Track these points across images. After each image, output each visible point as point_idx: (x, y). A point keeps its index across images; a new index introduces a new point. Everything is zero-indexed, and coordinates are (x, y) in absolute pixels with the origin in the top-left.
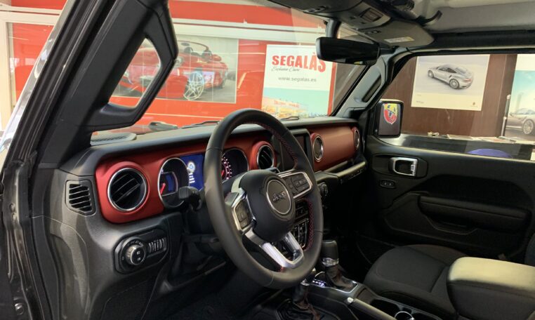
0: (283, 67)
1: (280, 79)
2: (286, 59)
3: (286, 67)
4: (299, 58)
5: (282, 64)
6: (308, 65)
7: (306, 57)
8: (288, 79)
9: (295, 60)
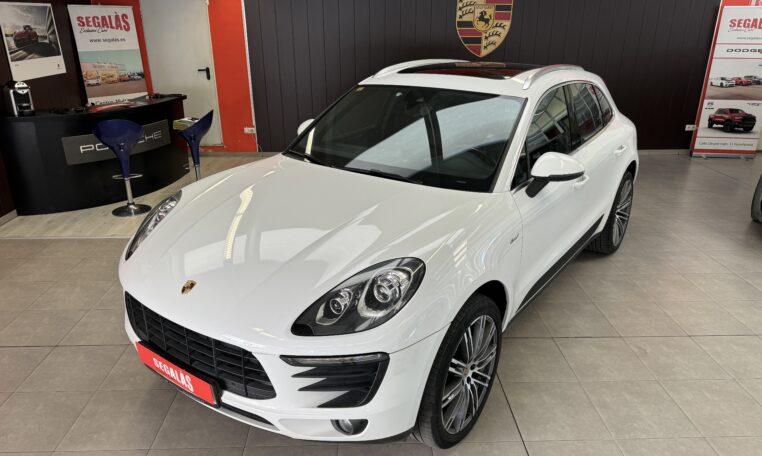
0: (90, 29)
1: (91, 41)
2: (91, 19)
3: (93, 28)
4: (104, 18)
5: (89, 25)
6: (114, 25)
7: (110, 17)
8: (99, 41)
9: (100, 20)
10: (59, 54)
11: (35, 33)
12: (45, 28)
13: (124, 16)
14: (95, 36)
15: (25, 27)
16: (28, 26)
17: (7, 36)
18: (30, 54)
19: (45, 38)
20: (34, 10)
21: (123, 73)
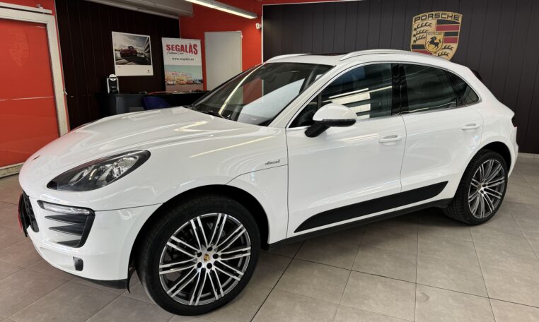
0: (173, 52)
1: (173, 59)
2: (174, 47)
3: (175, 52)
4: (182, 46)
5: (173, 50)
6: (188, 50)
7: (186, 46)
8: (178, 59)
9: (180, 48)
10: (150, 64)
11: (136, 51)
12: (143, 49)
13: (195, 45)
14: (175, 56)
15: (129, 47)
16: (132, 47)
18: (130, 61)
19: (142, 54)
20: (138, 39)
21: (190, 79)
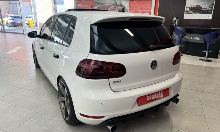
10: (211, 14)
11: (201, 7)
12: (208, 6)
15: (197, 6)
16: (199, 5)
17: (187, 7)
18: (195, 12)
19: (207, 9)
